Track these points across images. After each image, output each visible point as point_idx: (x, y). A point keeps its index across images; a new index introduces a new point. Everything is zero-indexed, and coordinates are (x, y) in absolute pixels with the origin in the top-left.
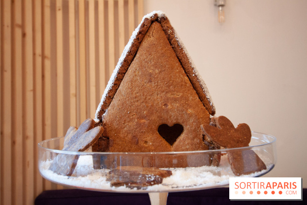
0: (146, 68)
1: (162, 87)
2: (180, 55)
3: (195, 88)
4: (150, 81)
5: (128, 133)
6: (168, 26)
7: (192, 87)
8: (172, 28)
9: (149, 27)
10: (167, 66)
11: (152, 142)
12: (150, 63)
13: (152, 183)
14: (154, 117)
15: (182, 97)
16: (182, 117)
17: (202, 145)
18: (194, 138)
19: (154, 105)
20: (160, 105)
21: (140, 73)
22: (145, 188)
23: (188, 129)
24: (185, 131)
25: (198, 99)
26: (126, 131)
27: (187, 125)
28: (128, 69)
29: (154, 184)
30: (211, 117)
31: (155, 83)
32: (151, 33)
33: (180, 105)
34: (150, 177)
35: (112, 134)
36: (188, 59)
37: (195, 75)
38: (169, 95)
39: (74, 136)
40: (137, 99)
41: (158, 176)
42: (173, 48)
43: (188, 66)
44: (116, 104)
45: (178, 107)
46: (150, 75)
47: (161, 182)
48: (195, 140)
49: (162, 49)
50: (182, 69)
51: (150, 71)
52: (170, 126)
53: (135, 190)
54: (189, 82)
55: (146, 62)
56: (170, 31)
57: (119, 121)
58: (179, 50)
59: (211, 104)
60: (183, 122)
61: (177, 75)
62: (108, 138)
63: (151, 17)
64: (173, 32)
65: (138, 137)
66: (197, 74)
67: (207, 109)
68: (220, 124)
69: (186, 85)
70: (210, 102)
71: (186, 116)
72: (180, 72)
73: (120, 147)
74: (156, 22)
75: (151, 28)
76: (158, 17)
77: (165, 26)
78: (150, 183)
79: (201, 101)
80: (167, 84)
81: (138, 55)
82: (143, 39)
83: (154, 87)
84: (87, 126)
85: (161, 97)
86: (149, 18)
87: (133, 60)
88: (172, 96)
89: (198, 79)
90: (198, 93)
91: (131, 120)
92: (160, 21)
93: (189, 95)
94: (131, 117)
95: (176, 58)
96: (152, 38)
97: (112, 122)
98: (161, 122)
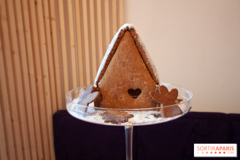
0: (122, 59)
1: (130, 70)
2: (141, 51)
3: (148, 70)
4: (124, 66)
5: (112, 93)
6: (134, 34)
7: (147, 70)
8: (137, 35)
9: (124, 34)
10: (133, 58)
11: (124, 98)
12: (124, 56)
13: (123, 122)
14: (126, 85)
15: (141, 75)
16: (140, 85)
17: (150, 100)
18: (146, 97)
19: (126, 79)
20: (129, 79)
21: (118, 62)
22: (120, 123)
23: (144, 92)
24: (142, 93)
25: (150, 76)
26: (111, 92)
27: (143, 90)
28: (111, 58)
29: (124, 122)
30: (157, 85)
31: (126, 67)
32: (125, 38)
33: (140, 79)
34: (122, 119)
35: (104, 94)
36: (145, 53)
37: (149, 63)
38: (134, 74)
39: (84, 95)
40: (117, 76)
41: (126, 118)
42: (137, 47)
43: (145, 58)
44: (106, 78)
45: (138, 80)
46: (124, 62)
47: (127, 121)
48: (147, 98)
49: (131, 48)
50: (141, 59)
51: (124, 61)
52: (134, 90)
53: (115, 125)
54: (145, 67)
55: (122, 55)
56: (135, 37)
57: (107, 87)
58: (140, 48)
59: (157, 79)
60: (141, 88)
61: (139, 63)
62: (102, 96)
63: (125, 29)
64: (137, 37)
65: (117, 95)
66: (150, 62)
67: (154, 81)
68: (160, 91)
69: (143, 69)
70: (156, 78)
71: (143, 85)
72: (140, 61)
73: (108, 100)
74: (127, 31)
75: (124, 35)
76: (129, 28)
77: (133, 33)
78: (122, 122)
79: (152, 77)
80: (133, 68)
81: (117, 51)
82: (120, 41)
83: (126, 69)
84: (91, 90)
85: (130, 75)
86: (123, 29)
87: (114, 53)
88: (136, 75)
89: (150, 65)
90: (150, 73)
91: (114, 87)
92: (130, 31)
93: (145, 74)
94: (114, 85)
95: (139, 53)
96: (125, 42)
97: (104, 87)
98: (129, 88)
